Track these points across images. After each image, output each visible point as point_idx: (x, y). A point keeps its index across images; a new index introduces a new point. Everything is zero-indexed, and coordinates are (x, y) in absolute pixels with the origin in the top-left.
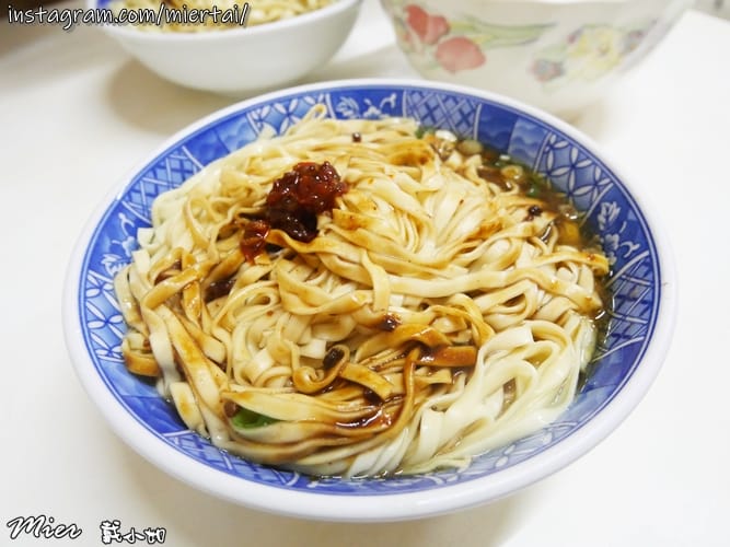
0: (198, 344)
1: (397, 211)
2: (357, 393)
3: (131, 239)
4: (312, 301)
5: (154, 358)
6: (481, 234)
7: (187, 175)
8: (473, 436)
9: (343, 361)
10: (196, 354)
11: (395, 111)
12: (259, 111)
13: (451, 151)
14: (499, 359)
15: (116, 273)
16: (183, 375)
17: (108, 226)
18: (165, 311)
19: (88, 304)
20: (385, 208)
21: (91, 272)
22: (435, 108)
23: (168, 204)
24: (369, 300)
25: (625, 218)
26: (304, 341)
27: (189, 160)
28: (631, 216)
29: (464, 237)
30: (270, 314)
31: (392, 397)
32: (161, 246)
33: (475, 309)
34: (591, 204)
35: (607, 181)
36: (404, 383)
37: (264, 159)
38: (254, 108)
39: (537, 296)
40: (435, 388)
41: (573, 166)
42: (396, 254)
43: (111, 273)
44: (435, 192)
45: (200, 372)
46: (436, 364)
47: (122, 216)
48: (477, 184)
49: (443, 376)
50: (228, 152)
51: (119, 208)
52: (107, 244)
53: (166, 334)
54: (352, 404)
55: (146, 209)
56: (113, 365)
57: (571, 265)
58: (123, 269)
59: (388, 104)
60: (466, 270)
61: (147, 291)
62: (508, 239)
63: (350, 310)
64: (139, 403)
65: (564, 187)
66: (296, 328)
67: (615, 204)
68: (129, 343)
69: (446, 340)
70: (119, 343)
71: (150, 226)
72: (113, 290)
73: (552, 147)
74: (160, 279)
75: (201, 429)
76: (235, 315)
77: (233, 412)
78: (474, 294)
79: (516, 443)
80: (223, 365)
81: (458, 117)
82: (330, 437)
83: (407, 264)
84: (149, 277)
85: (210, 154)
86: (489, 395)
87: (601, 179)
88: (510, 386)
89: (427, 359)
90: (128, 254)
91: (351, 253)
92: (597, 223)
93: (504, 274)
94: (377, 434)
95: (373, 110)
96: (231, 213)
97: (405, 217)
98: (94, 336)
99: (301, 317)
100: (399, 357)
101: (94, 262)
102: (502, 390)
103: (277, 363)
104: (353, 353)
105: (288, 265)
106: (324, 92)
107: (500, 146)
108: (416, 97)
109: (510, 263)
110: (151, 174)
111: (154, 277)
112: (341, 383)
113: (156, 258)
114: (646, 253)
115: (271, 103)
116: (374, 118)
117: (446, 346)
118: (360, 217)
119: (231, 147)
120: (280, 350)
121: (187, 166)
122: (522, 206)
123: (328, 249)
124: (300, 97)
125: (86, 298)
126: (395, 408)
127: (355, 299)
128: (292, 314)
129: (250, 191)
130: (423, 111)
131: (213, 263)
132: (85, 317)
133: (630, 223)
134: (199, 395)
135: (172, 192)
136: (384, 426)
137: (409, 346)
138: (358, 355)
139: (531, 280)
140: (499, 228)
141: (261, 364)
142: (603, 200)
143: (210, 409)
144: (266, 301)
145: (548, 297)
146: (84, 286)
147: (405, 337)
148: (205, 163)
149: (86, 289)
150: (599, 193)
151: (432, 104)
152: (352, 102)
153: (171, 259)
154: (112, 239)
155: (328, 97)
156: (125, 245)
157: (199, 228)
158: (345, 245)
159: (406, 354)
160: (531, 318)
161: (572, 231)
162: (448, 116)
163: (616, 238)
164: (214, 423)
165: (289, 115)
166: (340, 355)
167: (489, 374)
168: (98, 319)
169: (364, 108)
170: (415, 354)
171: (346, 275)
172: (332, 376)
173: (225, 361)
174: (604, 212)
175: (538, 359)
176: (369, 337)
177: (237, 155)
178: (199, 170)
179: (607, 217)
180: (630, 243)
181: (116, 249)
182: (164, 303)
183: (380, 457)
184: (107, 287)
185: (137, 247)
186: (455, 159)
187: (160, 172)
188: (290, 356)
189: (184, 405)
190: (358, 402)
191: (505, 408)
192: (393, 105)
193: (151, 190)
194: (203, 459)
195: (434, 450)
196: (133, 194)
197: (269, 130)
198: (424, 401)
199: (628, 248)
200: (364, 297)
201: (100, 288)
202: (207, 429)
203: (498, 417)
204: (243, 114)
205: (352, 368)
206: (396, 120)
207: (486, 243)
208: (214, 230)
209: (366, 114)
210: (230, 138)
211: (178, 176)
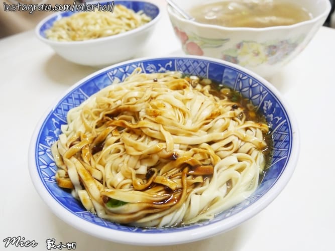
0: (90, 172)
1: (173, 107)
2: (161, 188)
3: (58, 129)
4: (139, 149)
5: (70, 180)
6: (212, 117)
7: (81, 101)
8: (214, 205)
9: (155, 175)
10: (89, 177)
11: (172, 69)
12: (112, 72)
13: (197, 84)
14: (223, 171)
15: (52, 145)
16: (83, 187)
17: (48, 125)
18: (74, 159)
19: (39, 158)
20: (168, 106)
21: (41, 144)
22: (189, 66)
23: (74, 114)
24: (164, 147)
25: (275, 107)
26: (137, 167)
27: (83, 94)
28: (277, 106)
29: (204, 118)
30: (121, 156)
31: (177, 189)
32: (72, 132)
33: (211, 149)
34: (260, 102)
35: (265, 92)
36: (182, 183)
37: (115, 91)
38: (110, 71)
39: (238, 142)
40: (196, 185)
41: (251, 87)
42: (175, 126)
43: (50, 144)
44: (190, 99)
45: (91, 184)
46: (196, 173)
47: (53, 119)
48: (209, 97)
49: (199, 179)
50: (99, 90)
51: (52, 116)
52: (47, 132)
53: (75, 170)
54: (159, 194)
55: (64, 116)
56: (52, 184)
57: (252, 129)
58: (55, 143)
59: (169, 66)
60: (206, 133)
61: (66, 151)
62: (223, 118)
63: (157, 152)
64: (64, 199)
65: (248, 96)
66: (133, 162)
67: (270, 101)
68: (59, 174)
69: (200, 163)
70: (54, 175)
71: (66, 124)
72: (51, 152)
73: (241, 79)
74: (71, 145)
75: (93, 210)
76: (106, 159)
77: (107, 201)
78: (210, 143)
79: (234, 207)
80: (101, 181)
81: (199, 70)
82: (151, 209)
83: (180, 130)
84: (66, 145)
85: (92, 92)
86: (221, 187)
87: (263, 91)
88: (229, 182)
89: (191, 172)
90: (57, 136)
91: (155, 127)
92: (263, 110)
93: (223, 134)
94: (171, 206)
95: (162, 69)
96: (101, 115)
97: (178, 110)
98: (42, 172)
99: (135, 156)
100: (179, 172)
101: (41, 140)
102: (226, 184)
103: (126, 178)
104: (159, 172)
105: (128, 135)
106: (140, 62)
107: (219, 80)
108: (181, 62)
109: (225, 129)
110: (66, 101)
111: (69, 146)
112: (154, 185)
113: (69, 137)
114: (285, 121)
115: (118, 68)
116: (163, 72)
117: (200, 165)
118: (158, 111)
119: (100, 88)
120: (127, 172)
121: (82, 97)
122: (230, 105)
123: (145, 126)
124: (130, 65)
125: (38, 155)
126: (178, 195)
127: (158, 147)
128: (131, 155)
129: (109, 105)
130: (184, 68)
131: (94, 136)
132: (38, 164)
133: (277, 108)
134: (91, 195)
135: (75, 108)
136: (174, 202)
137: (184, 166)
138: (161, 172)
139: (235, 136)
140: (219, 114)
141: (119, 179)
142: (265, 100)
143: (97, 201)
144: (119, 151)
145: (243, 143)
146: (37, 150)
147: (182, 162)
148: (90, 95)
149: (38, 152)
150: (263, 97)
152: (153, 66)
153: (76, 137)
154: (49, 130)
155: (142, 64)
156: (55, 132)
157: (88, 123)
158: (153, 124)
159: (182, 170)
160: (236, 152)
161: (252, 115)
162: (195, 69)
163: (272, 116)
164: (98, 207)
165: (125, 73)
166: (153, 173)
167: (219, 177)
168: (45, 165)
169: (158, 68)
170: (186, 170)
171: (154, 136)
172: (150, 182)
173: (102, 179)
174: (265, 105)
175: (240, 170)
176: (166, 163)
177: (103, 91)
178: (87, 98)
179: (267, 107)
180: (278, 117)
181: (51, 134)
182: (73, 156)
183: (173, 217)
184: (48, 150)
185: (61, 133)
186: (199, 87)
187: (70, 100)
188: (131, 174)
189: (85, 200)
190: (162, 192)
191: (228, 191)
192: (171, 66)
193: (66, 108)
194: (94, 222)
195: (197, 213)
196: (58, 110)
197: (117, 80)
198: (192, 191)
199: (277, 119)
200: (162, 145)
201: (45, 151)
202: (95, 210)
203: (224, 197)
204: (105, 73)
205: (158, 178)
206: (173, 73)
207: (214, 121)
208: (94, 123)
209: (159, 71)
210: (100, 84)
211: (77, 102)
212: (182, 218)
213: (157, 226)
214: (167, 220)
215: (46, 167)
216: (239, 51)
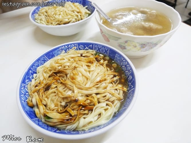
0: (41, 101)
1: (83, 75)
2: (68, 114)
3: (32, 76)
4: (63, 94)
5: (32, 103)
6: (100, 81)
7: (45, 61)
8: (90, 124)
9: (68, 107)
10: (40, 103)
11: (92, 49)
12: (62, 47)
13: (101, 59)
14: (98, 109)
15: (28, 84)
16: (38, 108)
17: (27, 74)
18: (36, 93)
19: (21, 91)
21: (23, 84)
22: (100, 48)
23: (40, 69)
24: (73, 95)
25: (132, 80)
26: (61, 102)
27: (46, 58)
28: (133, 80)
29: (97, 82)
30: (55, 96)
31: (75, 115)
32: (38, 78)
33: (96, 97)
34: (128, 75)
35: (131, 71)
36: (78, 113)
37: (61, 60)
38: (60, 47)
39: (109, 96)
40: (85, 114)
41: (126, 66)
42: (80, 85)
43: (27, 84)
44: (93, 71)
45: (41, 107)
46: (85, 109)
47: (30, 71)
48: (105, 68)
49: (86, 112)
51: (30, 69)
52: (27, 77)
53: (35, 98)
54: (67, 116)
55: (36, 69)
56: (25, 104)
57: (118, 90)
58: (29, 83)
59: (90, 47)
60: (96, 89)
61: (33, 89)
62: (106, 83)
63: (70, 97)
64: (29, 112)
65: (124, 70)
66: (60, 99)
67: (131, 76)
68: (29, 99)
70: (27, 99)
71: (36, 73)
72: (27, 87)
73: (122, 61)
75: (40, 118)
76: (49, 95)
77: (45, 116)
78: (97, 94)
79: (98, 126)
80: (46, 106)
81: (104, 51)
82: (62, 122)
83: (83, 88)
84: (34, 86)
85: (51, 57)
86: (95, 116)
87: (130, 70)
88: (100, 114)
89: (83, 108)
90: (31, 79)
92: (128, 79)
93: (103, 90)
94: (71, 122)
95: (87, 48)
96: (52, 72)
97: (84, 77)
98: (22, 98)
99: (61, 97)
101: (24, 82)
102: (98, 115)
103: (56, 106)
105: (60, 85)
106: (76, 43)
107: (113, 59)
108: (96, 46)
109: (106, 88)
110: (37, 62)
111: (35, 85)
112: (66, 111)
113: (36, 81)
114: (134, 89)
115: (64, 46)
116: (87, 50)
117: (87, 106)
118: (74, 77)
119: (55, 55)
120: (56, 104)
121: (45, 59)
122: (112, 74)
123: (68, 83)
124: (71, 44)
125: (21, 89)
126: (75, 118)
127: (71, 95)
128: (59, 97)
129: (56, 68)
130: (98, 49)
131: (47, 83)
132: (21, 93)
134: (40, 111)
135: (42, 66)
136: (72, 121)
137: (80, 105)
138: (71, 106)
139: (108, 93)
140: (105, 80)
141: (52, 106)
143: (42, 115)
144: (55, 93)
145: (112, 96)
146: (21, 87)
147: (79, 104)
148: (49, 59)
149: (21, 88)
150: (129, 73)
151: (99, 48)
152: (82, 46)
153: (38, 82)
155: (77, 44)
156: (30, 77)
157: (45, 75)
158: (71, 83)
159: (79, 107)
160: (106, 101)
161: (123, 80)
162: (102, 51)
163: (130, 84)
165: (68, 48)
166: (67, 105)
167: (95, 112)
168: (23, 94)
169: (85, 47)
170: (81, 107)
171: (71, 89)
172: (65, 110)
173: (46, 104)
175: (106, 110)
176: (74, 102)
177: (56, 58)
178: (48, 61)
179: (130, 79)
181: (28, 78)
182: (36, 91)
183: (71, 127)
184: (26, 87)
185: (33, 78)
186: (102, 61)
187: (39, 61)
188: (58, 105)
189: (37, 113)
190: (68, 116)
191: (98, 119)
192: (91, 47)
193: (37, 65)
194: (39, 125)
195: (82, 126)
196: (33, 66)
197: (64, 51)
198: (82, 116)
199: (131, 86)
200: (72, 95)
201: (24, 87)
202: (41, 118)
203: (95, 121)
204: (58, 48)
205: (69, 109)
207: (101, 83)
208: (48, 75)
209: (85, 49)
210: (55, 53)
211: (43, 62)
212: (75, 127)
213: (64, 129)
214: (69, 127)
215: (24, 95)
216: (126, 44)
